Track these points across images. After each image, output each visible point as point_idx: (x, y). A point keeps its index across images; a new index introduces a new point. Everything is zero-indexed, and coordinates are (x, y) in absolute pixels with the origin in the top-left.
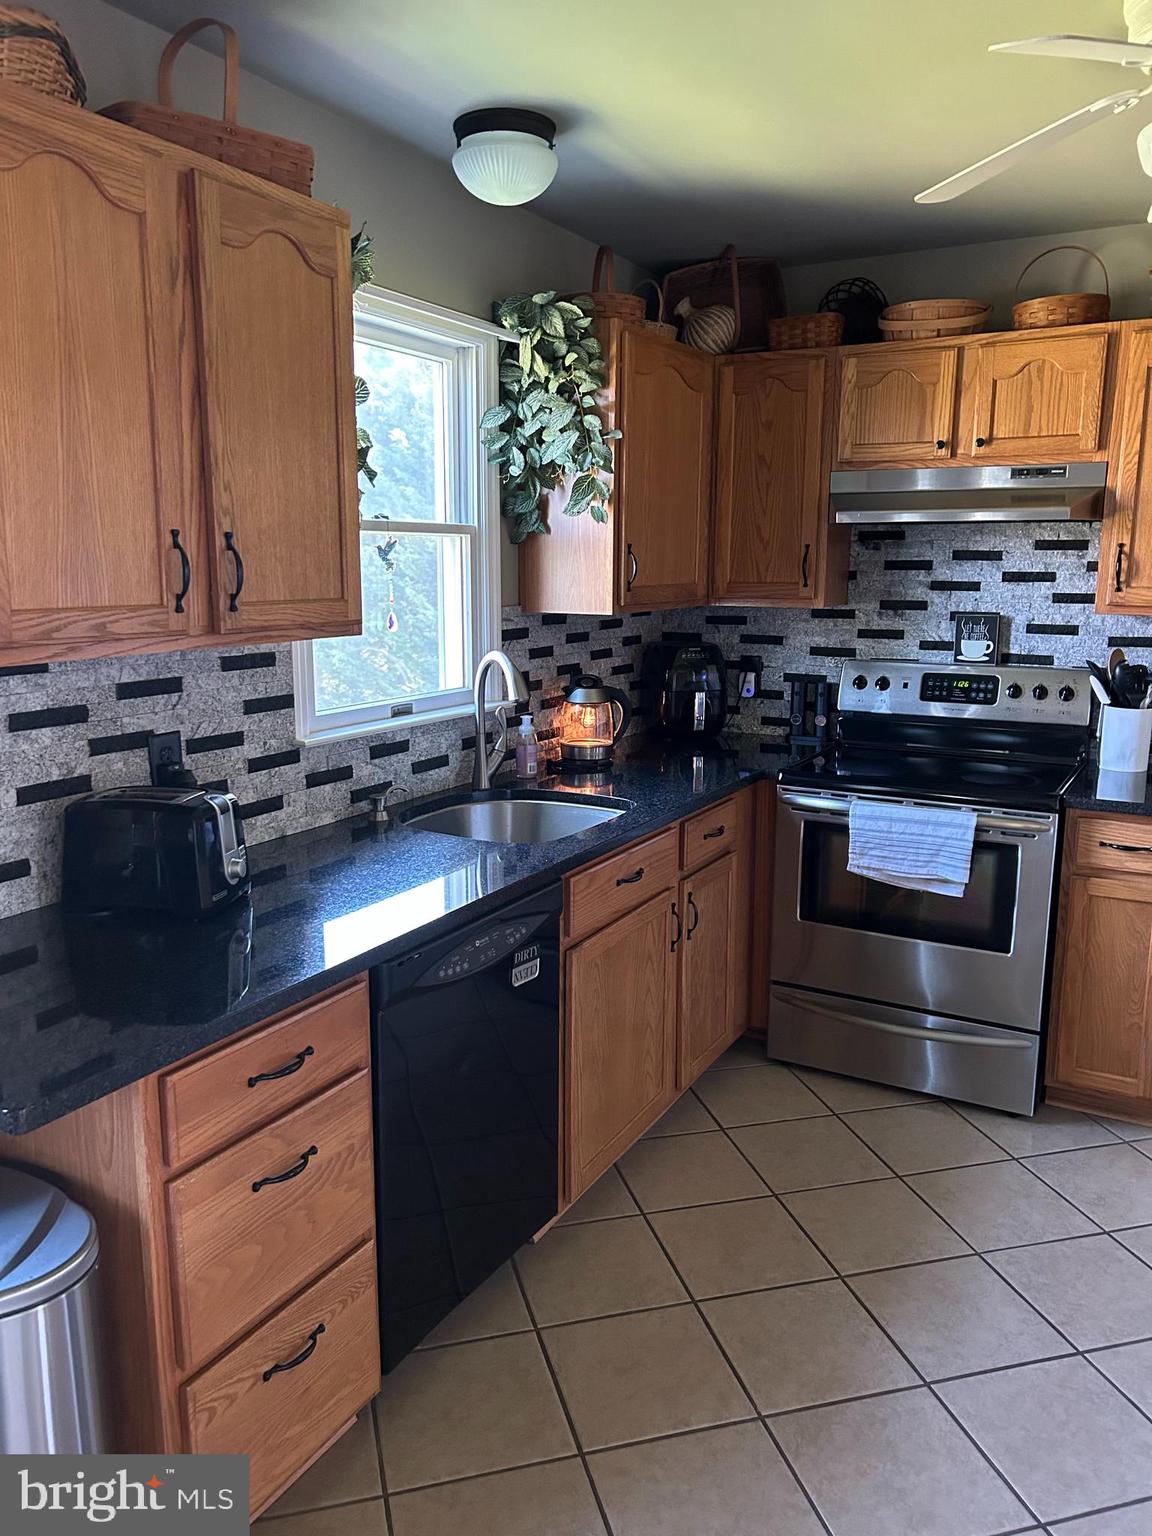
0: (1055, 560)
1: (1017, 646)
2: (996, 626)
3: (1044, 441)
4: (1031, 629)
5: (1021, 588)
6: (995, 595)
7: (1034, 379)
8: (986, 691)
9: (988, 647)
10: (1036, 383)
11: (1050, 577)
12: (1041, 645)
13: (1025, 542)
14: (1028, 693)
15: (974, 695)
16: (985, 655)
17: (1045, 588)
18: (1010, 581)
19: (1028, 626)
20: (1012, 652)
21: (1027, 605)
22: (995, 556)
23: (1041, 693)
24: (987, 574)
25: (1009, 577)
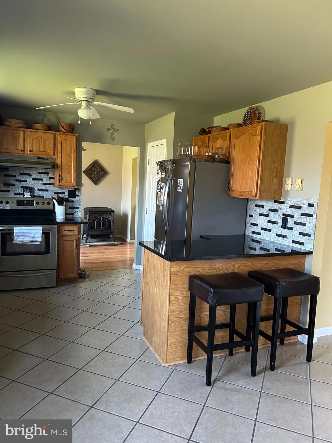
0: (43, 176)
1: (36, 194)
2: (31, 190)
3: (41, 152)
4: (39, 190)
5: (36, 182)
6: (30, 183)
7: (40, 139)
8: (31, 203)
9: (30, 194)
10: (41, 141)
11: (42, 180)
12: (41, 194)
13: (36, 172)
14: (40, 203)
15: (29, 204)
16: (30, 196)
17: (41, 182)
18: (33, 180)
19: (38, 189)
20: (35, 195)
21: (37, 185)
22: (30, 175)
23: (43, 203)
24: (29, 179)
25: (33, 179)
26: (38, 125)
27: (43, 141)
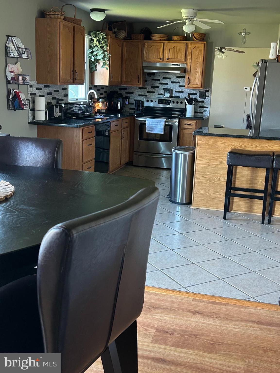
0: (180, 80)
1: (174, 95)
2: (170, 91)
3: (175, 60)
4: (176, 92)
5: (174, 84)
6: (170, 86)
7: (175, 49)
8: (169, 102)
9: (169, 95)
10: (176, 50)
11: (179, 83)
12: (178, 94)
13: (175, 76)
14: (175, 103)
15: (167, 103)
16: (169, 96)
17: (178, 84)
18: (173, 83)
19: (176, 91)
20: (173, 96)
21: (175, 87)
22: (170, 79)
23: (178, 103)
24: (169, 82)
25: (173, 82)
26: (176, 37)
27: (177, 50)
